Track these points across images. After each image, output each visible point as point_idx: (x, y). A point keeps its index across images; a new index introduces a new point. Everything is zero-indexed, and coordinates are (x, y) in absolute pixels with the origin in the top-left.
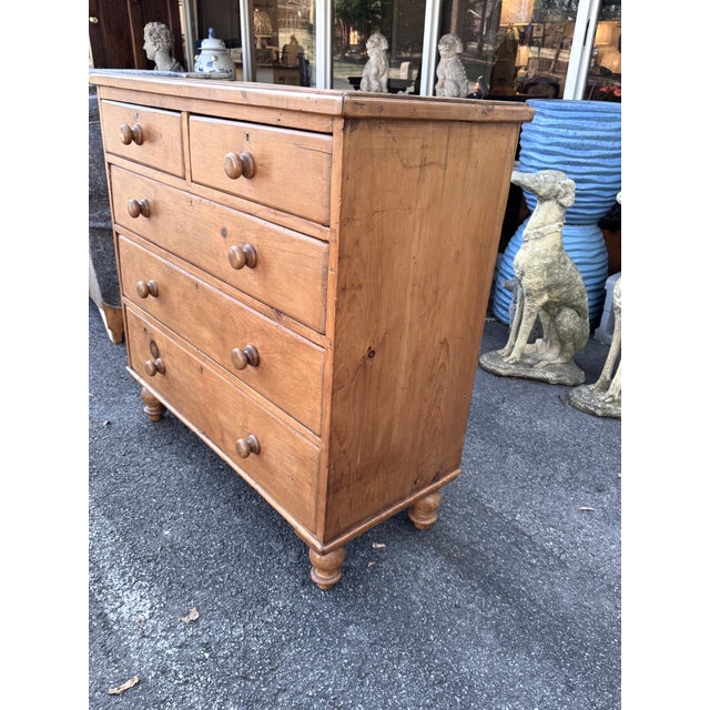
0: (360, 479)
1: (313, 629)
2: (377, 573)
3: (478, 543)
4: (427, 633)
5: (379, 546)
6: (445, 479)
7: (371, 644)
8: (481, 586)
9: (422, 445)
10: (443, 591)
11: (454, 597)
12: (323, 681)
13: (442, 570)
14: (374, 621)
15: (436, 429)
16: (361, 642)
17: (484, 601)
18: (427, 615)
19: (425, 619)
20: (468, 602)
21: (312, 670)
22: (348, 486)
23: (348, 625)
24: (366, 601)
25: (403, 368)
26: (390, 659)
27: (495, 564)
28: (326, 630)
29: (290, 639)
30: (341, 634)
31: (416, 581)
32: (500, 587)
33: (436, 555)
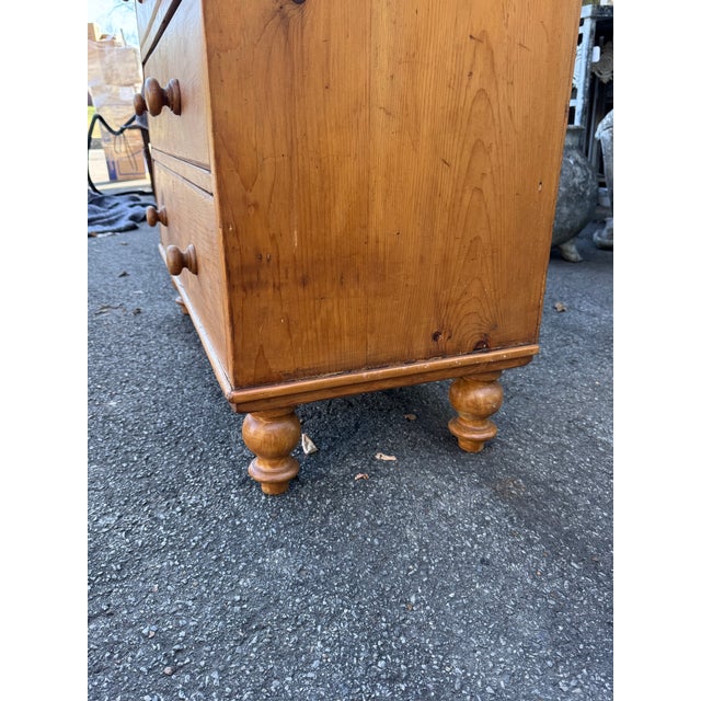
0: (304, 282)
1: (217, 541)
2: (365, 489)
3: (565, 482)
4: (407, 590)
5: (386, 458)
6: (503, 353)
7: (297, 584)
8: (545, 539)
9: (445, 260)
10: (468, 534)
11: (485, 546)
12: (179, 618)
13: (481, 506)
14: (322, 552)
15: (477, 238)
16: (281, 576)
17: (543, 565)
18: (422, 563)
19: (413, 569)
20: (510, 561)
21: (173, 597)
22: (277, 287)
23: (275, 547)
24: (324, 522)
25: (383, 61)
26: (317, 614)
27: (587, 515)
28: (235, 547)
29: (172, 547)
30: (256, 556)
31: (426, 512)
32: (585, 550)
33: (479, 486)
